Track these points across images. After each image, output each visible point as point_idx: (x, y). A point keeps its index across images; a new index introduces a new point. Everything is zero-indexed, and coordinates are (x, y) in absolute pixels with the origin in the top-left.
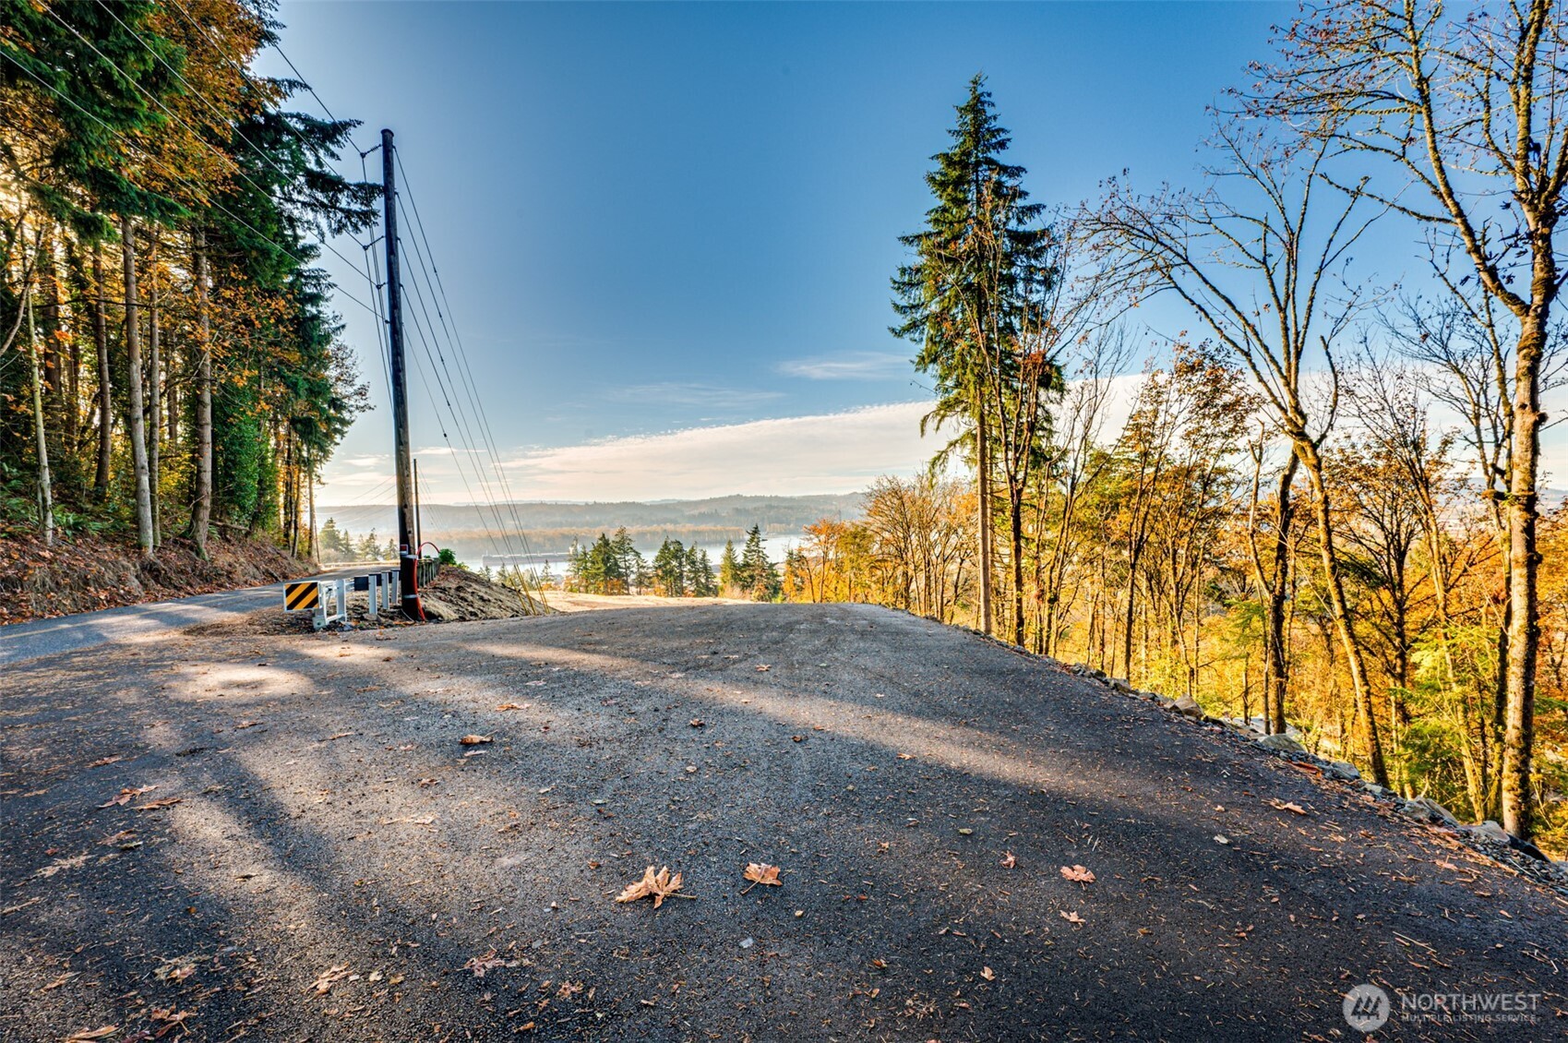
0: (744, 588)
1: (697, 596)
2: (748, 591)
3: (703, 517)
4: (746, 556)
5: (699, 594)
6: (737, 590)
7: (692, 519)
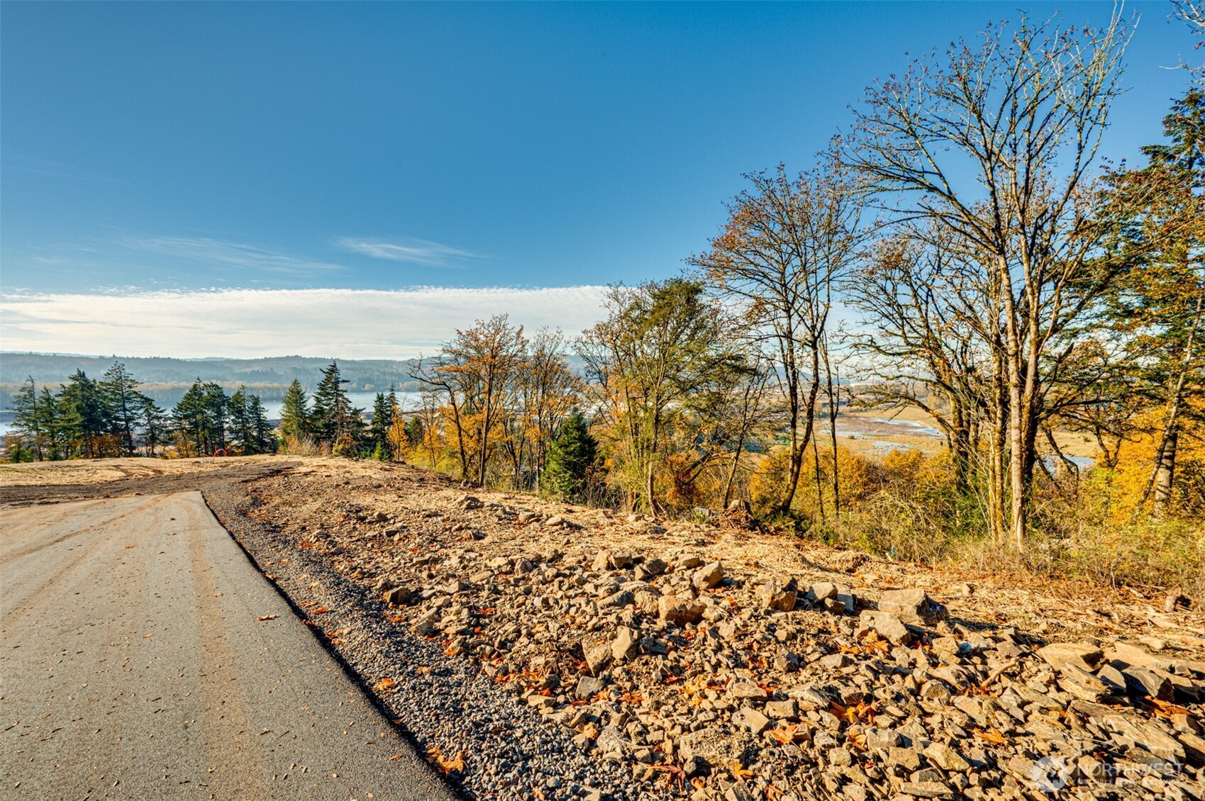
0: (317, 441)
1: (246, 453)
2: (325, 444)
3: (256, 375)
4: (318, 400)
5: (249, 451)
6: (308, 445)
7: (243, 376)
